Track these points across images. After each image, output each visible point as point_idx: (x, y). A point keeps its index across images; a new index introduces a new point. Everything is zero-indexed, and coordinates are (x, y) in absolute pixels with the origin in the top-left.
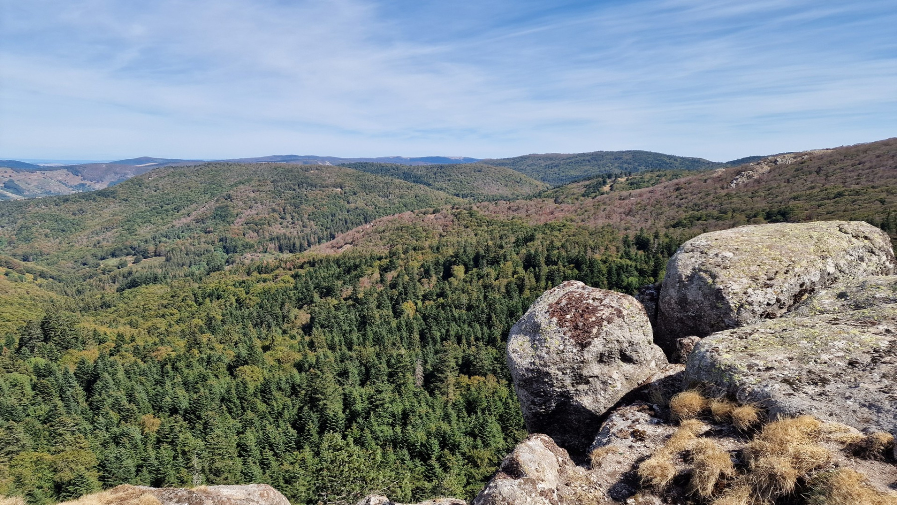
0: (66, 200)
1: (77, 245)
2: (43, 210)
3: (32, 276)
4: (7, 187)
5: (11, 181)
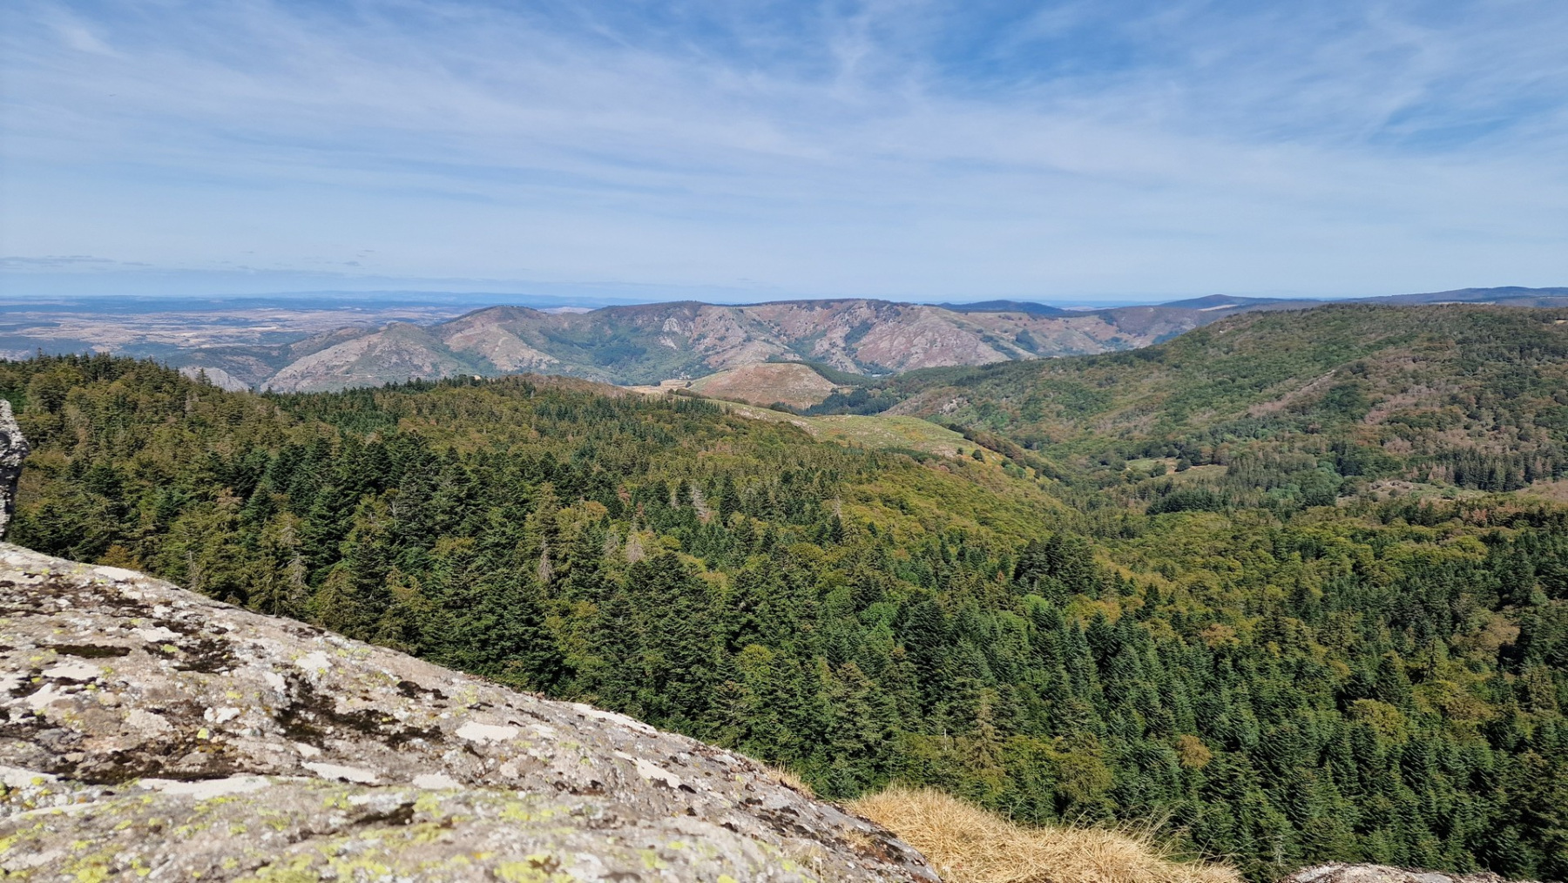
0: (1092, 362)
1: (1097, 432)
2: (1060, 375)
3: (1033, 472)
4: (1018, 340)
5: (1025, 332)
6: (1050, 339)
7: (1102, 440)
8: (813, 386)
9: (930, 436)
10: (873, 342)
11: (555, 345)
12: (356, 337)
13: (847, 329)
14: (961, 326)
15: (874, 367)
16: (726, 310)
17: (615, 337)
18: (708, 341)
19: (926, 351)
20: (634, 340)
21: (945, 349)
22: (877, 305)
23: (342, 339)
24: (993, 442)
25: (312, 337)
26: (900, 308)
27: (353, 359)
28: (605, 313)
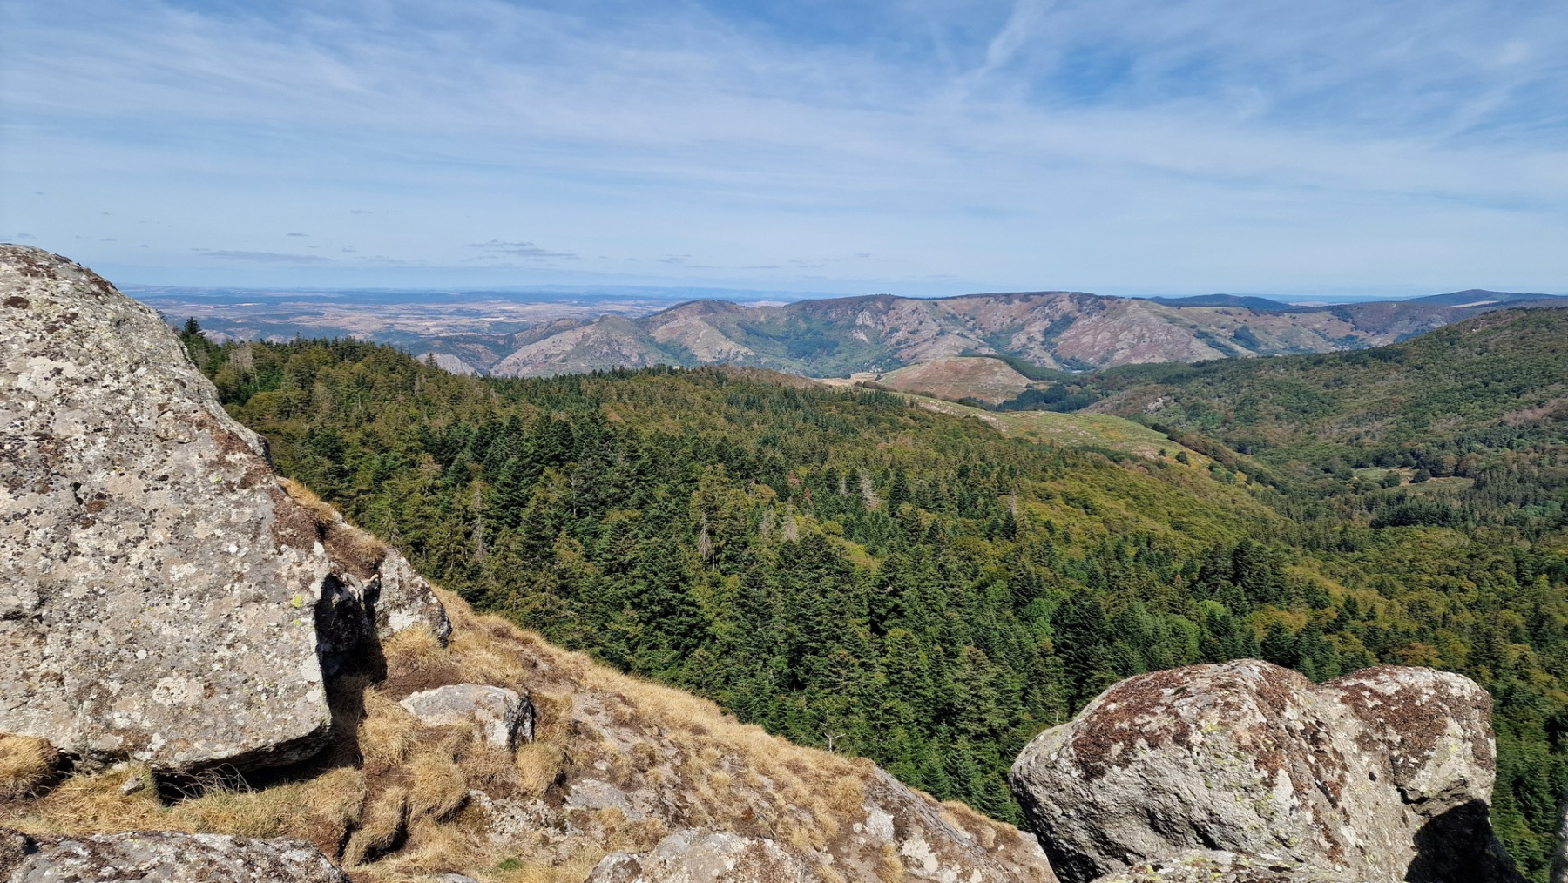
0: (1319, 361)
1: (1321, 437)
2: (1281, 375)
3: (1244, 477)
4: (1238, 337)
5: (1245, 328)
6: (1274, 336)
7: (1326, 446)
8: (1006, 381)
9: (1130, 435)
10: (1075, 336)
11: (752, 338)
12: (571, 328)
13: (1047, 323)
14: (1172, 321)
15: (1074, 363)
16: (920, 304)
17: (809, 330)
18: (900, 335)
19: (1132, 347)
20: (827, 333)
21: (1154, 346)
22: (1080, 299)
23: (560, 330)
24: (1200, 444)
25: (534, 327)
26: (1106, 302)
27: (569, 348)
28: (801, 306)
